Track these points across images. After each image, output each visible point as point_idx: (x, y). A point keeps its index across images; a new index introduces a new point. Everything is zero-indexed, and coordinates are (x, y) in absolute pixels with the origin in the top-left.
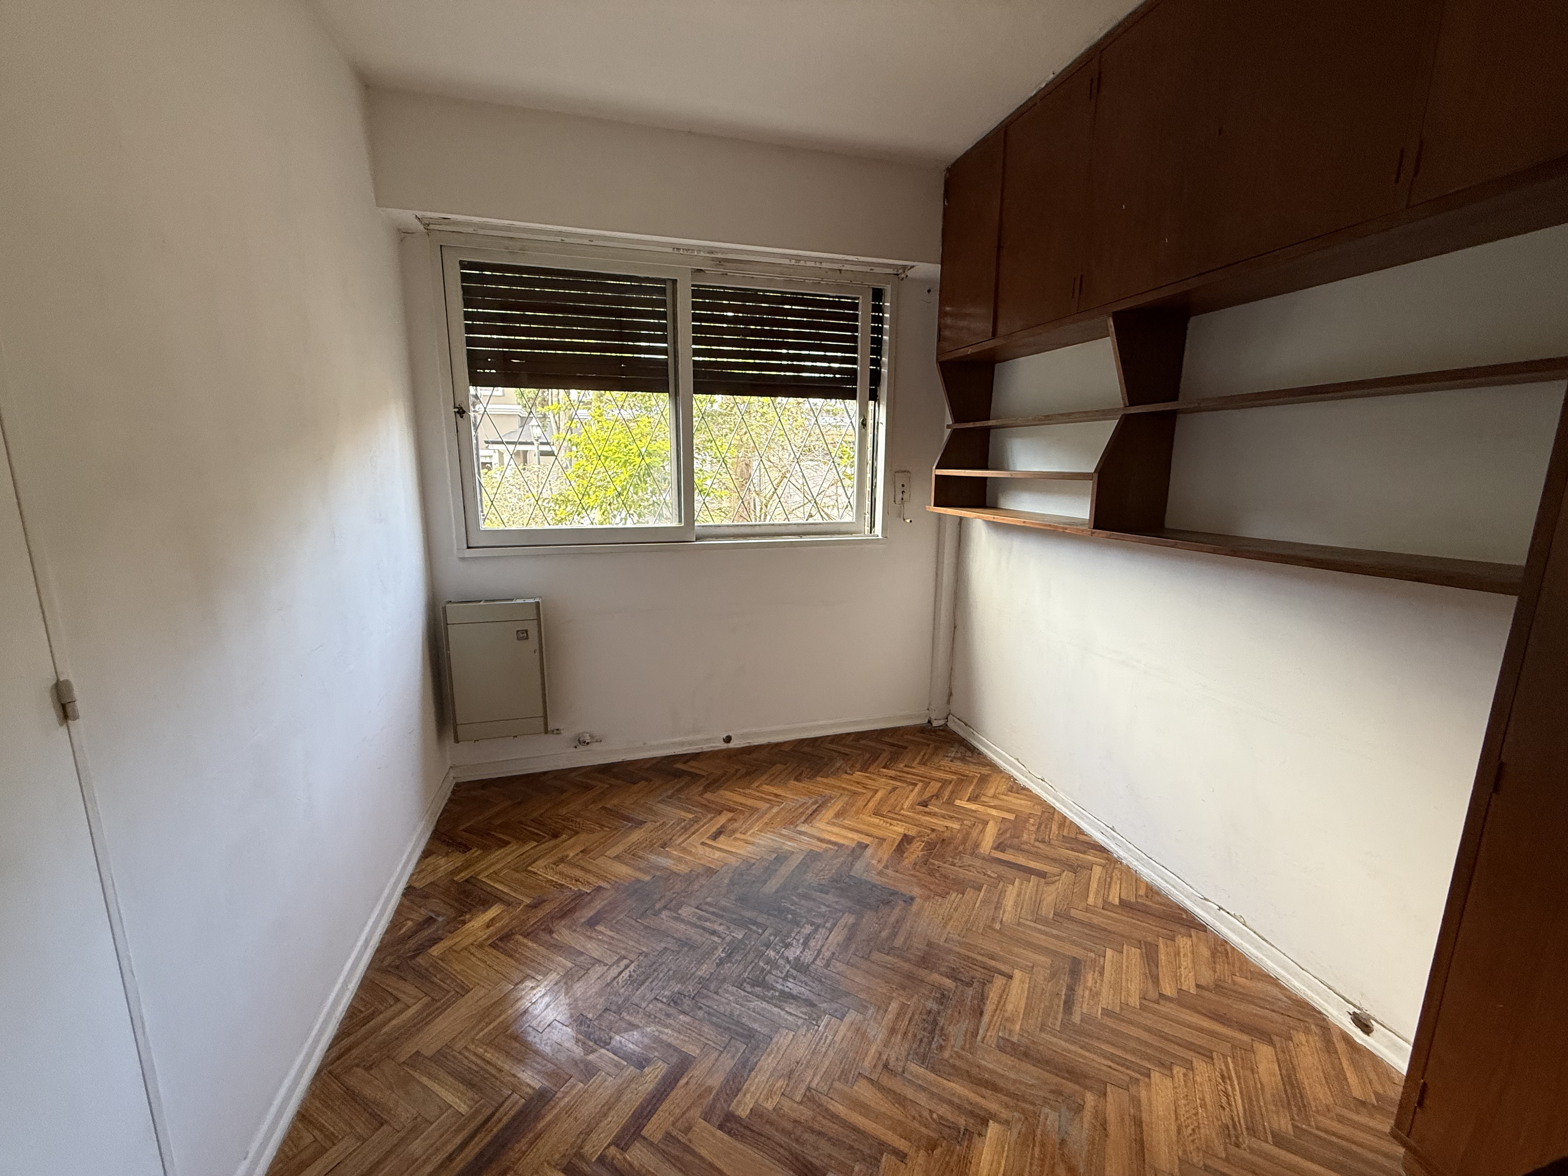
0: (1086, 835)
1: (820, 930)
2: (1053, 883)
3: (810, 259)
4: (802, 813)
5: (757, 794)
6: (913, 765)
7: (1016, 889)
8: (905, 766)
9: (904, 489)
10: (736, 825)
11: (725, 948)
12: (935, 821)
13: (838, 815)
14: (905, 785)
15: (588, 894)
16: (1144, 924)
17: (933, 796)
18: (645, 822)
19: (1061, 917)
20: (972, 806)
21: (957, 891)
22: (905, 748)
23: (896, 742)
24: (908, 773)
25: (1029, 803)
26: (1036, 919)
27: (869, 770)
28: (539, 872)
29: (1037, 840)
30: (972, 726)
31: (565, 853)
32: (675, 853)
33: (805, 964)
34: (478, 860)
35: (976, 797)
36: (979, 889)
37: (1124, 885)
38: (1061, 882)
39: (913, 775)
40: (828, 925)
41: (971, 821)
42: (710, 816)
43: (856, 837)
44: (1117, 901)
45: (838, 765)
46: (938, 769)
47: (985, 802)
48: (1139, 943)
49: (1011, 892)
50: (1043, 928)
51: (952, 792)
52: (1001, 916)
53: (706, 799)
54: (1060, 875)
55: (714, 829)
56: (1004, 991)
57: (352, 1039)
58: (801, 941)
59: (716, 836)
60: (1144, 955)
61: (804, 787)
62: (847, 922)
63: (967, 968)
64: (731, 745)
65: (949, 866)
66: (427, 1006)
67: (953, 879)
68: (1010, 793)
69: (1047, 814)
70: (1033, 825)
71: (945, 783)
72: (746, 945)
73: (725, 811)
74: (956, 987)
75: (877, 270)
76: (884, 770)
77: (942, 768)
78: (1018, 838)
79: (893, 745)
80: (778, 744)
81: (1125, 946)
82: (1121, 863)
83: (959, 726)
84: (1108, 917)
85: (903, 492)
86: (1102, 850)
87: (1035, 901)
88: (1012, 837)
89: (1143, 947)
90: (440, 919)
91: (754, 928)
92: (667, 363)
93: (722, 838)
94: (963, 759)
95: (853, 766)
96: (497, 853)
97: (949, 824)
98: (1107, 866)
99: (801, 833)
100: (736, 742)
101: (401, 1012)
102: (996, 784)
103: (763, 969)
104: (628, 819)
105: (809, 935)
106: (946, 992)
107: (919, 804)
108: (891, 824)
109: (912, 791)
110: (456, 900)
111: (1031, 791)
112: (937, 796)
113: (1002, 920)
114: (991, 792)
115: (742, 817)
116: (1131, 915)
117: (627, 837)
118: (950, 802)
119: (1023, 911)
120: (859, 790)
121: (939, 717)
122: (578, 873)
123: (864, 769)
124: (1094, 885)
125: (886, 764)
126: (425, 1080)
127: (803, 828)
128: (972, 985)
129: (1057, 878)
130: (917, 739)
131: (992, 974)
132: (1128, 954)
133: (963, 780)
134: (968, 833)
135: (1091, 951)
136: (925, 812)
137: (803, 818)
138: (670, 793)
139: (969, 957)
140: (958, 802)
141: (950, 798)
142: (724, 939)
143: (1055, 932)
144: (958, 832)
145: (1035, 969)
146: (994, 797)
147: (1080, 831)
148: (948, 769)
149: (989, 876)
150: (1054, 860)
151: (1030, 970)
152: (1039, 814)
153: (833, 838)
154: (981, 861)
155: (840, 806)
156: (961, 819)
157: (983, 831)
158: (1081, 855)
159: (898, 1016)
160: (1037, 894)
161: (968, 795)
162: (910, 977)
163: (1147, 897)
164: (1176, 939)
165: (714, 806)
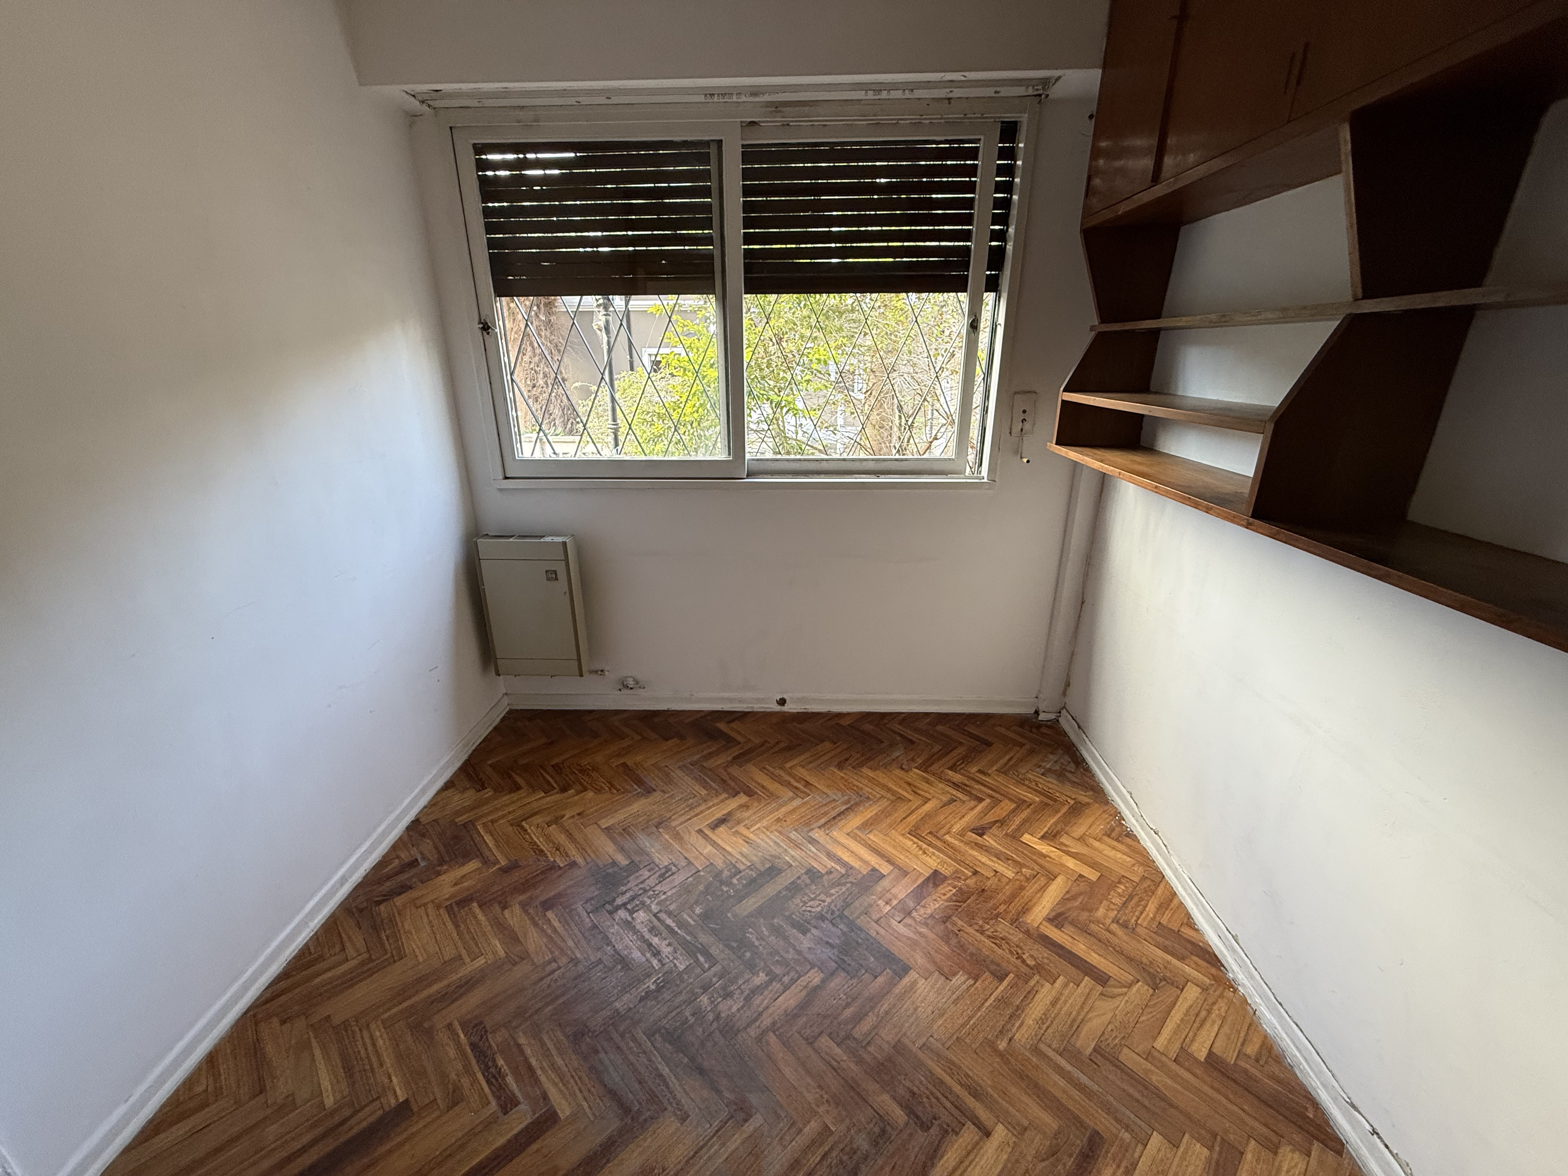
0: (1197, 930)
1: (774, 984)
2: (1112, 997)
3: (894, 86)
4: (825, 814)
5: (787, 778)
6: (990, 772)
7: (1054, 993)
8: (980, 771)
9: (1026, 416)
10: (746, 814)
11: (658, 979)
12: (984, 859)
13: (867, 826)
14: (965, 798)
15: (560, 868)
16: (1235, 1108)
17: (997, 821)
18: (655, 790)
19: (1102, 1056)
20: (1044, 848)
21: (969, 973)
22: (989, 744)
23: (982, 736)
24: (978, 782)
25: (1129, 859)
26: (1064, 1049)
27: (931, 768)
28: (529, 831)
29: (1116, 921)
30: (1085, 730)
31: (563, 813)
32: (667, 837)
33: (735, 1028)
34: (487, 801)
35: (1055, 836)
36: (1001, 979)
37: (1226, 1029)
38: (1126, 998)
39: (985, 786)
40: (786, 979)
41: (1033, 869)
42: (724, 796)
43: (874, 861)
44: (1202, 1055)
45: (897, 754)
46: (1021, 782)
47: (1065, 845)
48: (1210, 1138)
49: (1046, 993)
50: (1069, 1067)
51: (1025, 821)
52: (1014, 1030)
53: (729, 774)
54: (1130, 986)
55: (719, 815)
56: (969, 1154)
57: (289, 981)
58: (746, 993)
59: (715, 826)
60: (1213, 1164)
61: (843, 778)
62: (810, 982)
63: (933, 1100)
64: (786, 708)
65: (973, 932)
66: (363, 964)
67: (972, 954)
68: (1106, 839)
69: (1149, 882)
70: (1120, 895)
71: (1021, 804)
72: (682, 981)
73: (742, 794)
74: (907, 1124)
75: (1005, 92)
76: (950, 772)
77: (1027, 782)
78: (1090, 911)
79: (977, 738)
80: (839, 715)
81: (1187, 1136)
82: (1235, 990)
83: (1072, 727)
84: (1175, 1077)
85: (1024, 420)
86: (1212, 959)
87: (1074, 1020)
88: (1083, 908)
89: (1217, 1148)
90: (423, 864)
91: (702, 959)
92: (713, 255)
93: (722, 829)
94: (1061, 775)
95: (913, 760)
96: (504, 799)
97: (1001, 867)
98: (1211, 991)
99: (812, 841)
100: (791, 706)
101: (340, 964)
102: (1091, 820)
103: (686, 1021)
104: (639, 782)
105: (758, 987)
106: (889, 1129)
107: (973, 831)
108: (924, 853)
109: (972, 809)
110: (445, 846)
111: (1138, 841)
112: (1001, 823)
113: (1013, 1037)
114: (1078, 831)
115: (756, 804)
116: (1216, 1085)
117: (631, 805)
118: (1015, 836)
119: (1050, 1031)
120: (905, 794)
121: (1050, 710)
122: (562, 839)
123: (925, 767)
124: (1176, 1015)
125: (955, 765)
126: (318, 1053)
127: (817, 834)
128: (929, 1128)
129: (1125, 990)
130: (1012, 735)
131: (963, 1119)
132: (1186, 1152)
133: (1049, 803)
134: (1022, 888)
135: (1127, 1128)
136: (976, 844)
137: (823, 821)
138: (696, 758)
139: (942, 1082)
140: (1026, 838)
141: (1018, 829)
142: (663, 965)
143: (1084, 1079)
144: (1007, 884)
145: (1028, 1134)
146: (1081, 839)
147: (1189, 922)
148: (1033, 785)
149: (1024, 961)
150: (1130, 959)
151: (1020, 1130)
152: (1137, 879)
153: (846, 857)
154: (1021, 935)
155: (874, 813)
156: (1019, 863)
157: (1043, 889)
158: (1175, 961)
159: (814, 1143)
160: (1082, 1007)
161: (1045, 829)
162: (852, 1086)
163: (1257, 1061)
164: (1281, 1151)
165: (732, 784)
